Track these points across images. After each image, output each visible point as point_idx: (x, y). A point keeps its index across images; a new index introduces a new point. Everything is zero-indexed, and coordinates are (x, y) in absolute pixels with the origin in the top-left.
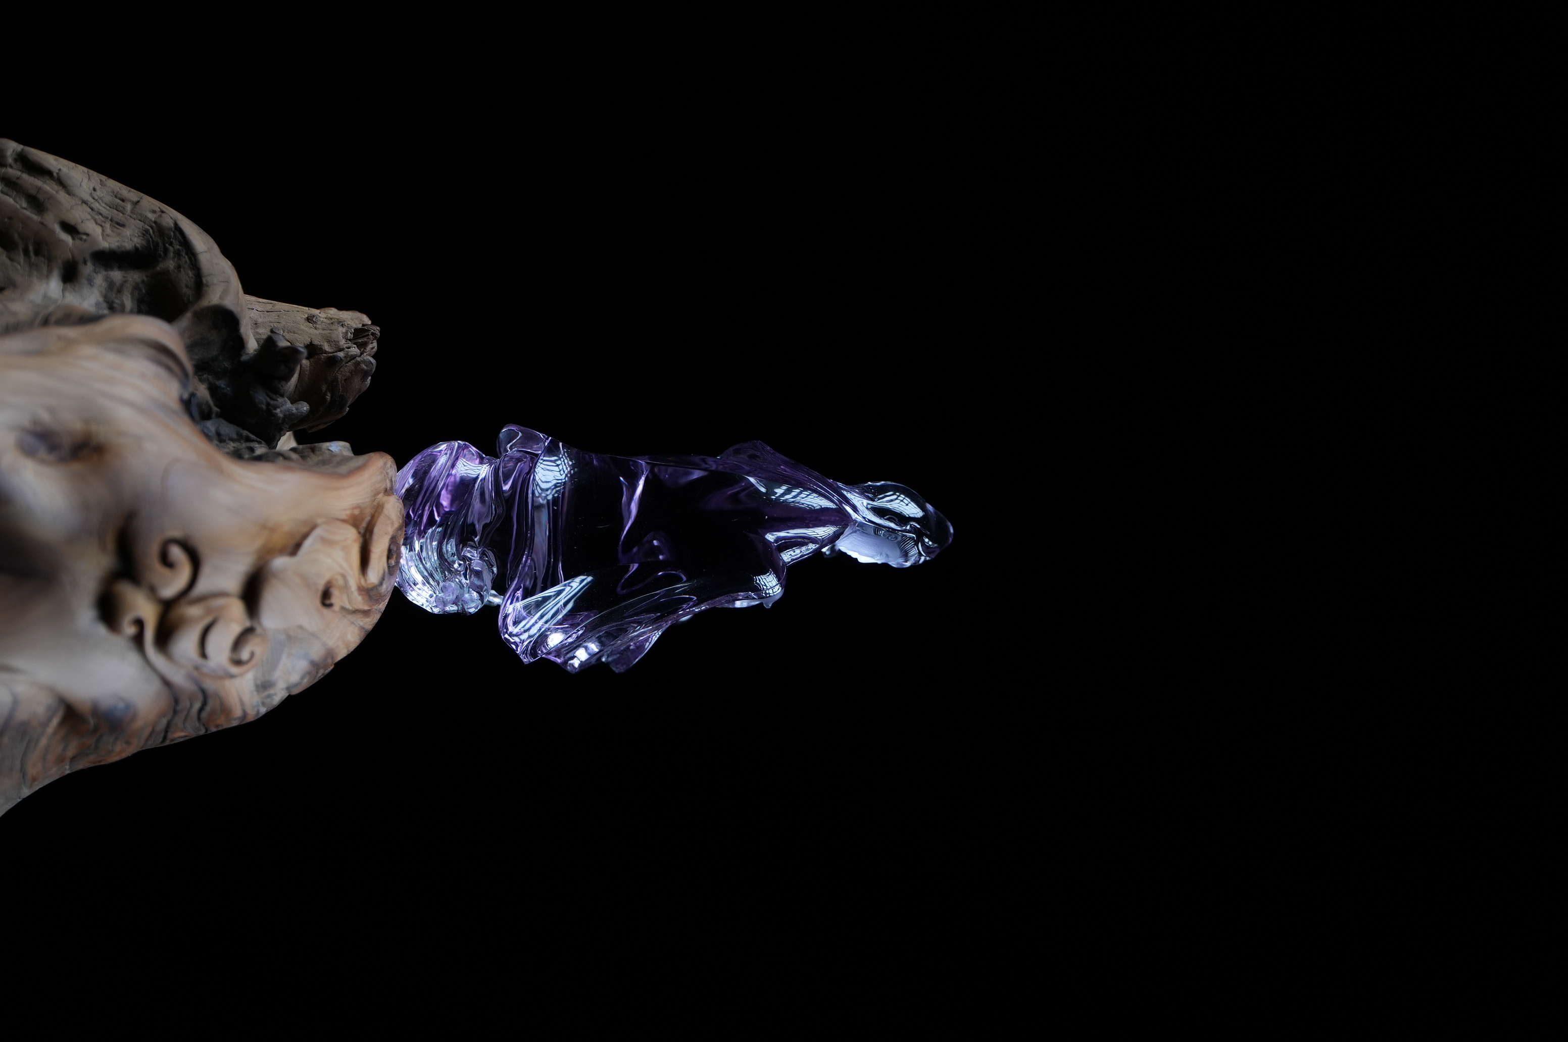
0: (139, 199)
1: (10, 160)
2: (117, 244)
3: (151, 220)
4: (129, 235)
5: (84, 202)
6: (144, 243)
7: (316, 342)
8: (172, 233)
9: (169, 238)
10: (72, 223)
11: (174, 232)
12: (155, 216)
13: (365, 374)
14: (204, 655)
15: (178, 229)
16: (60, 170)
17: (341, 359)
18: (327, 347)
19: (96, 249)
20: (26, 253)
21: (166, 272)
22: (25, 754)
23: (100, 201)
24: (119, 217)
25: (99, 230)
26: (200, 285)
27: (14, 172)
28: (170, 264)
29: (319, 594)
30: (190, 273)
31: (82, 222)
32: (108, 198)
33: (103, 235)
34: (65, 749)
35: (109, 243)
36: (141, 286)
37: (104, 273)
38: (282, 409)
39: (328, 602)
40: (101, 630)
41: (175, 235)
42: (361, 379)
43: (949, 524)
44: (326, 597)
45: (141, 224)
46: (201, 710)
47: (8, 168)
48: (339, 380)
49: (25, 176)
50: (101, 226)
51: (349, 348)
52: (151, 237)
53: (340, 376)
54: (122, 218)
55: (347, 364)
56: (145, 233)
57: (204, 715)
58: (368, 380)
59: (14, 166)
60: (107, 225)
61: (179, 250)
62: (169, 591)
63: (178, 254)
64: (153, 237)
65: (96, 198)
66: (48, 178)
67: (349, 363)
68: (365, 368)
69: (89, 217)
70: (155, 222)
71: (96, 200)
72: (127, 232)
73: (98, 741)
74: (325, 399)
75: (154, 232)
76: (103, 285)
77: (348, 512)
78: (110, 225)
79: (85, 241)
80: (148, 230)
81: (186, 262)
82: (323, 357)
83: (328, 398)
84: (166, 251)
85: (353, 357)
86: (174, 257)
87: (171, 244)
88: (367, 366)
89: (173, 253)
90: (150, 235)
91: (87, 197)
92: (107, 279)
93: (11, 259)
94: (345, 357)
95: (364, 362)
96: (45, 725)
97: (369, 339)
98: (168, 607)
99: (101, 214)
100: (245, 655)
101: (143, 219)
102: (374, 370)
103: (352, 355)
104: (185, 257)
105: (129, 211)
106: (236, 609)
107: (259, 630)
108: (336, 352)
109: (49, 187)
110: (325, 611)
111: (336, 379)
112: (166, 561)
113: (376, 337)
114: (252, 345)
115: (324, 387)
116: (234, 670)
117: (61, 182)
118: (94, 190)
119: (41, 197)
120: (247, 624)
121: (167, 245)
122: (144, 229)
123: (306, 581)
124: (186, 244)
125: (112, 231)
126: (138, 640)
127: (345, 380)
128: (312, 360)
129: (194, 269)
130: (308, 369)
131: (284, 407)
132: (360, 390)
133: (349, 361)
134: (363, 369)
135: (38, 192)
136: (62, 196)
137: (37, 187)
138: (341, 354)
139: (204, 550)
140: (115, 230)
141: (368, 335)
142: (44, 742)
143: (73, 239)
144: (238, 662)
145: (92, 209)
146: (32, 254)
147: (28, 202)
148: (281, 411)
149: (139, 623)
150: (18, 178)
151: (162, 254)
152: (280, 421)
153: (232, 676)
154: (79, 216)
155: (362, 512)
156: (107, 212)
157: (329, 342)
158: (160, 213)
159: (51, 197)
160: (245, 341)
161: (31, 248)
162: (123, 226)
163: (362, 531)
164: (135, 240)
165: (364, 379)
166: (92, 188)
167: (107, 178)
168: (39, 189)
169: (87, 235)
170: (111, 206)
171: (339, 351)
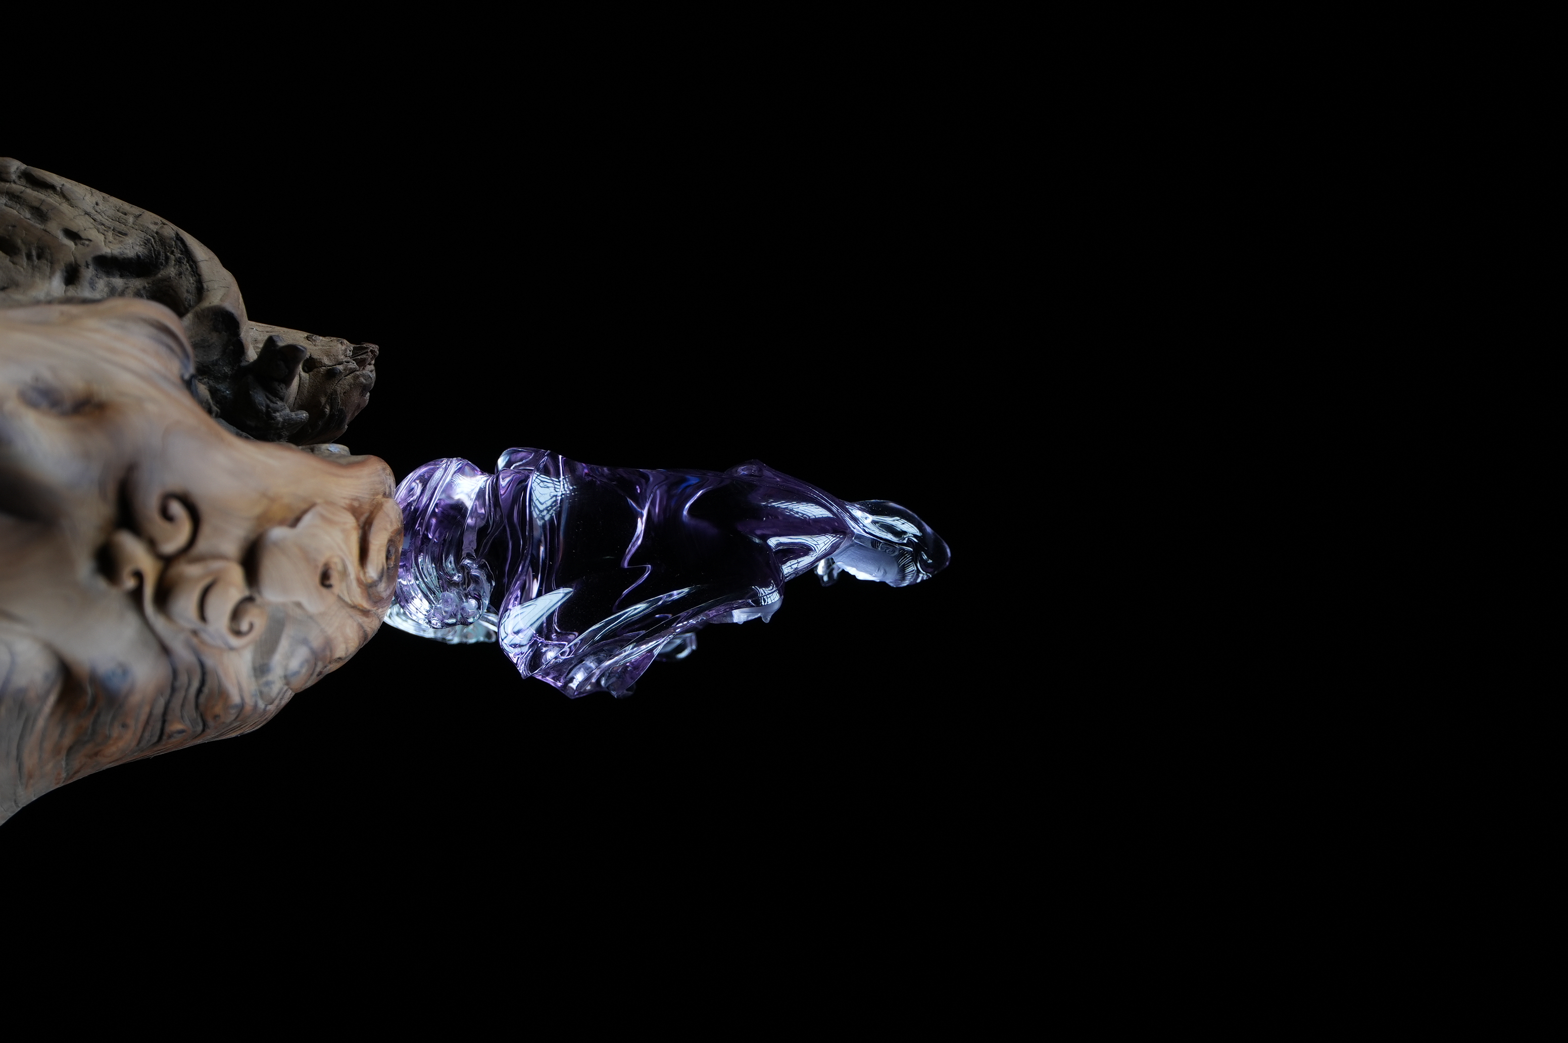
0: (141, 213)
1: (14, 177)
2: (119, 250)
3: (153, 231)
4: (131, 242)
5: (87, 213)
6: (146, 251)
7: (315, 357)
8: (174, 243)
9: (171, 246)
10: (75, 230)
11: (175, 242)
12: (157, 227)
13: (364, 388)
14: (203, 617)
15: (179, 238)
16: (63, 185)
17: (340, 372)
18: (326, 361)
19: (99, 253)
20: (29, 257)
21: (168, 279)
22: (22, 737)
23: (103, 215)
24: (122, 228)
25: (102, 237)
26: (200, 290)
27: (18, 187)
28: (171, 271)
29: (319, 571)
30: (191, 279)
31: (85, 230)
32: (111, 212)
33: (105, 242)
34: (62, 735)
35: (111, 249)
36: (142, 292)
37: (106, 279)
38: (282, 414)
39: (328, 583)
40: (101, 584)
41: (176, 244)
42: (360, 394)
43: (946, 546)
44: (325, 579)
45: (143, 235)
46: (200, 691)
47: (12, 183)
48: (338, 393)
49: (29, 191)
50: (104, 234)
51: (348, 362)
52: (153, 247)
53: (339, 389)
54: (125, 229)
55: (346, 377)
56: (146, 242)
57: (202, 699)
58: (367, 396)
59: (18, 182)
60: (110, 234)
61: (180, 258)
62: (170, 547)
63: (179, 261)
64: (155, 246)
65: (99, 211)
66: (52, 192)
67: (349, 376)
68: (364, 381)
69: (92, 226)
70: (157, 233)
71: (99, 213)
72: (129, 240)
73: (95, 723)
74: (324, 412)
75: (155, 242)
76: (105, 290)
77: (348, 502)
78: (113, 234)
79: (88, 245)
80: (150, 239)
81: (187, 269)
82: (322, 370)
83: (327, 410)
84: (167, 259)
85: (352, 371)
86: (175, 265)
87: (172, 253)
88: (366, 380)
89: (175, 261)
90: (152, 244)
91: (90, 209)
92: (108, 284)
93: (14, 263)
94: (344, 370)
95: (363, 376)
96: (43, 698)
97: (369, 355)
98: (167, 561)
99: (103, 225)
100: (244, 627)
101: (145, 230)
102: (373, 385)
103: (351, 368)
104: (186, 265)
105: (131, 223)
106: (236, 574)
107: (259, 600)
108: (335, 365)
109: (52, 199)
110: (324, 591)
111: (335, 391)
112: (166, 515)
113: (375, 355)
114: (252, 354)
115: (323, 400)
116: (234, 641)
117: (63, 195)
118: (97, 204)
119: (44, 208)
120: (246, 593)
121: (168, 254)
122: (146, 238)
123: (307, 556)
124: (187, 253)
125: (115, 239)
126: (136, 596)
127: (345, 393)
128: (311, 373)
129: (195, 276)
130: (308, 381)
131: (284, 412)
132: (359, 405)
133: (348, 374)
134: (362, 383)
135: (41, 204)
136: (65, 207)
137: (40, 199)
138: (341, 367)
139: (204, 508)
140: (118, 238)
141: (367, 352)
142: (41, 723)
143: (76, 244)
144: (238, 633)
145: (95, 220)
146: (35, 258)
147: (32, 214)
148: (281, 416)
149: (139, 576)
150: (21, 192)
151: (164, 262)
152: (280, 426)
153: (232, 649)
154: (81, 224)
155: (360, 506)
156: (110, 224)
157: (328, 356)
158: (162, 225)
159: (54, 208)
160: (245, 347)
161: (34, 253)
162: (125, 235)
163: (362, 525)
164: (137, 248)
165: (362, 394)
166: (95, 203)
167: (109, 196)
168: (43, 201)
169: (90, 240)
170: (114, 219)
171: (338, 365)
